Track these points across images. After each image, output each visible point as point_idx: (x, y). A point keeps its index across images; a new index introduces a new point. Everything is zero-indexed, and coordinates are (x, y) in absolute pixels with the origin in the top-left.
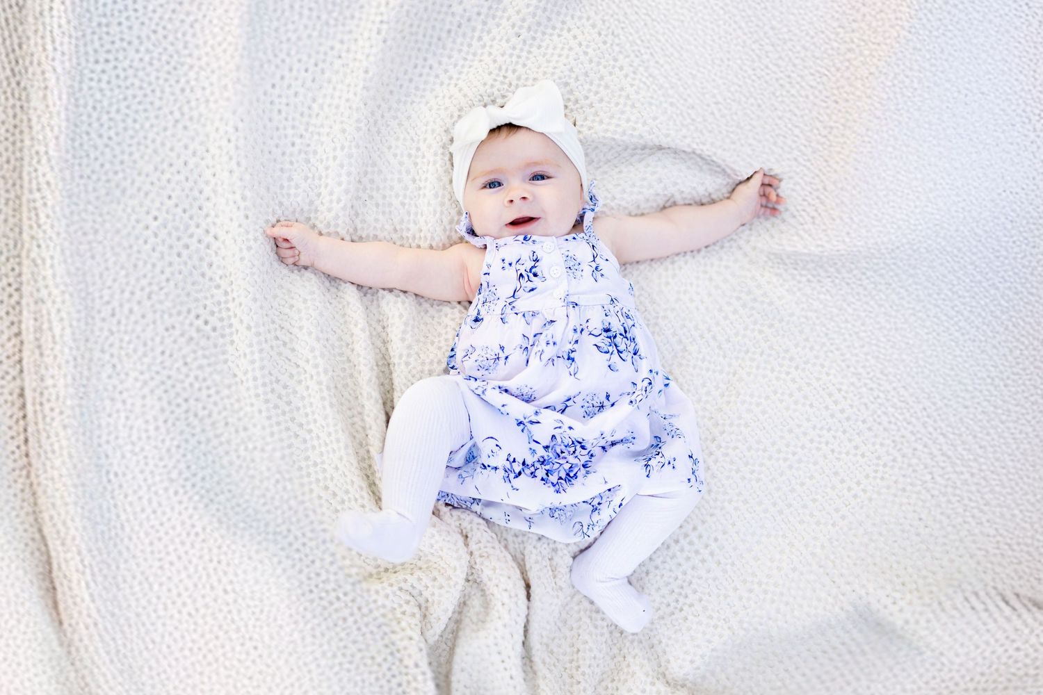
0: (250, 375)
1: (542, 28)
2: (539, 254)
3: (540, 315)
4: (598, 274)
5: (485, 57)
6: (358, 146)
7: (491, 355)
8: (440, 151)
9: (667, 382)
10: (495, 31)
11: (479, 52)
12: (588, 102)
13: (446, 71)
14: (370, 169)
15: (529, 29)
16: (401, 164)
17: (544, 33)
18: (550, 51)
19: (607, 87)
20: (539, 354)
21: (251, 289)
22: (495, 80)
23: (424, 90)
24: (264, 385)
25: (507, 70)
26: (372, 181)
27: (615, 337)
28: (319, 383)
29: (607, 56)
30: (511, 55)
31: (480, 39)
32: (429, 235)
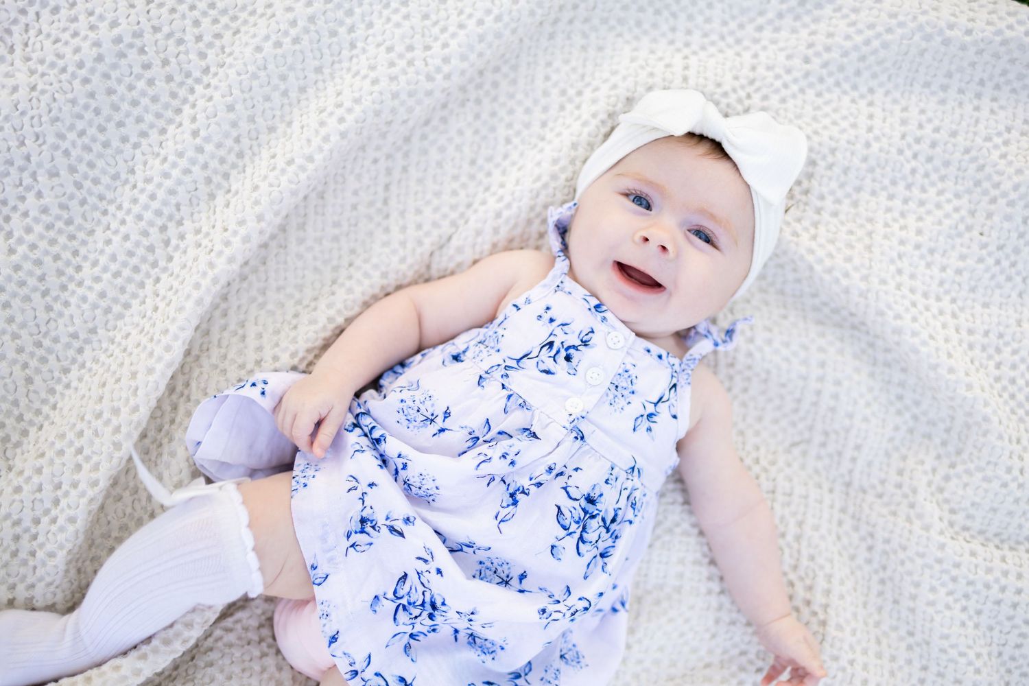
0: (150, 188)
1: (841, 76)
2: (595, 339)
3: (530, 413)
4: (646, 424)
5: (747, 56)
6: (514, 31)
7: (427, 408)
8: (603, 116)
9: (618, 606)
10: (784, 34)
11: (746, 43)
12: (819, 203)
13: (689, 32)
14: (505, 69)
15: (825, 65)
16: (546, 93)
17: (838, 84)
18: (827, 109)
19: (855, 204)
20: (482, 458)
21: (236, 92)
22: (734, 90)
23: (645, 32)
24: (158, 213)
25: (758, 90)
26: (495, 85)
27: (593, 517)
28: (211, 265)
29: (888, 169)
30: (778, 77)
31: (760, 29)
32: (508, 199)
